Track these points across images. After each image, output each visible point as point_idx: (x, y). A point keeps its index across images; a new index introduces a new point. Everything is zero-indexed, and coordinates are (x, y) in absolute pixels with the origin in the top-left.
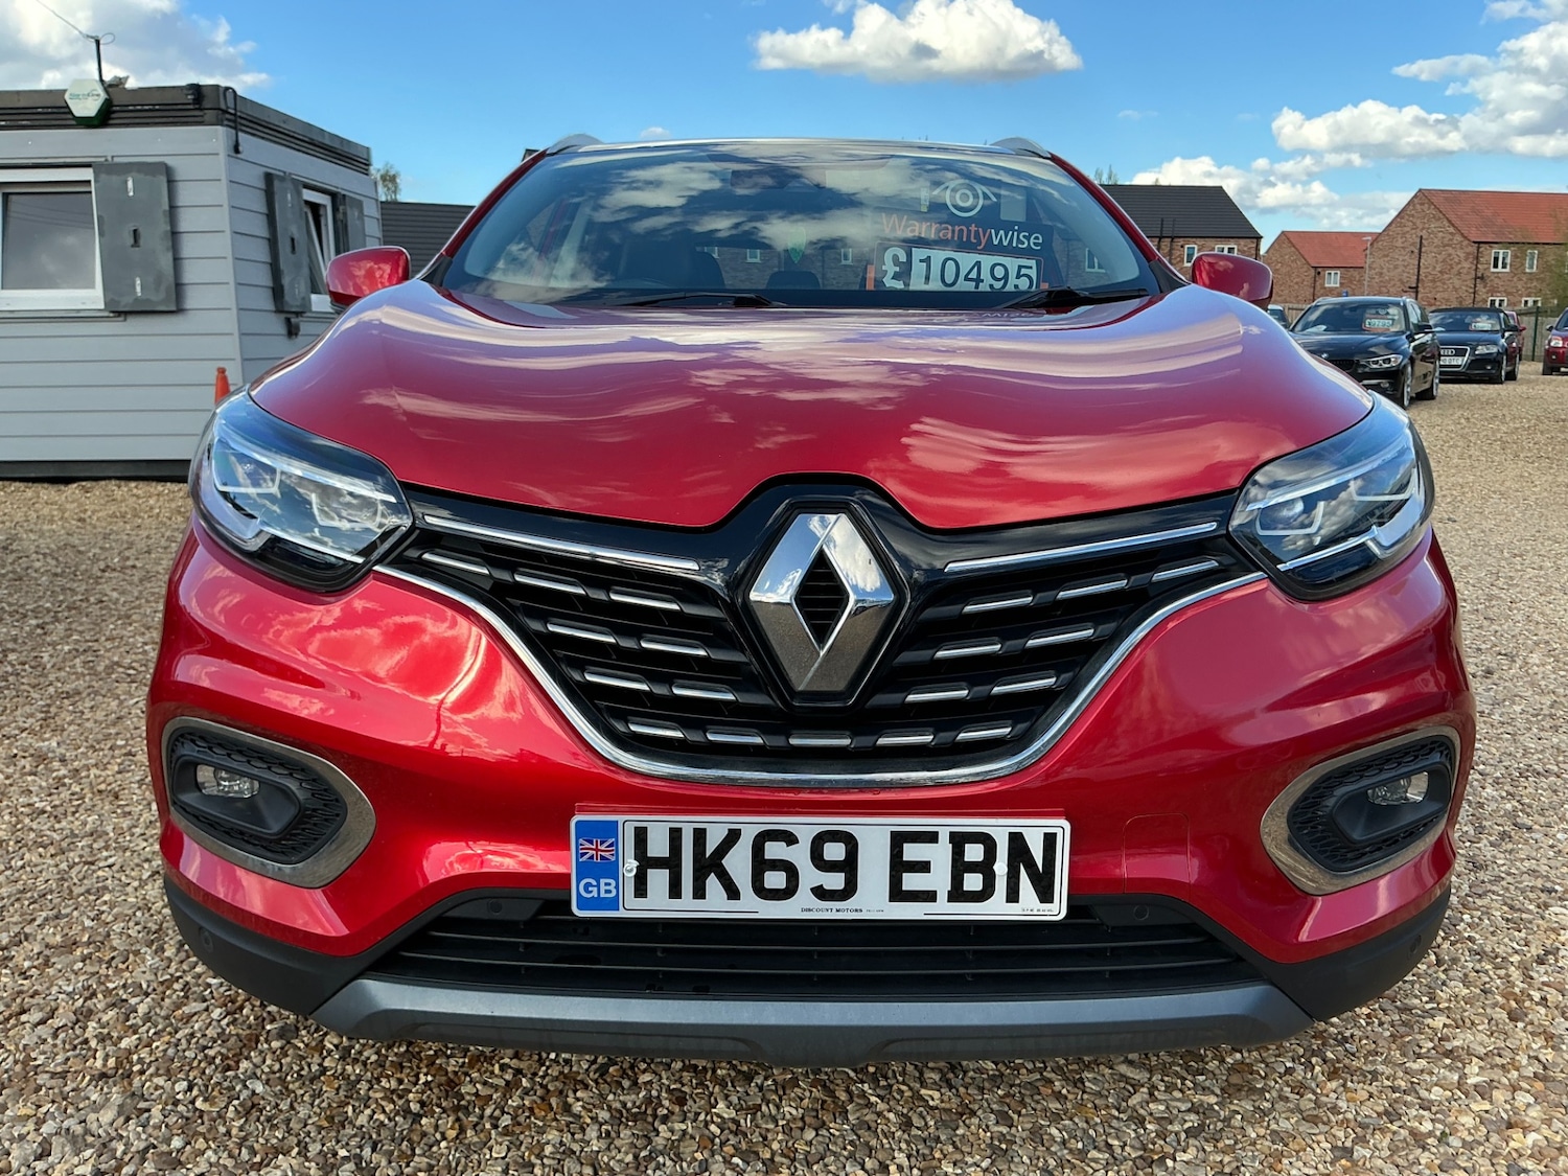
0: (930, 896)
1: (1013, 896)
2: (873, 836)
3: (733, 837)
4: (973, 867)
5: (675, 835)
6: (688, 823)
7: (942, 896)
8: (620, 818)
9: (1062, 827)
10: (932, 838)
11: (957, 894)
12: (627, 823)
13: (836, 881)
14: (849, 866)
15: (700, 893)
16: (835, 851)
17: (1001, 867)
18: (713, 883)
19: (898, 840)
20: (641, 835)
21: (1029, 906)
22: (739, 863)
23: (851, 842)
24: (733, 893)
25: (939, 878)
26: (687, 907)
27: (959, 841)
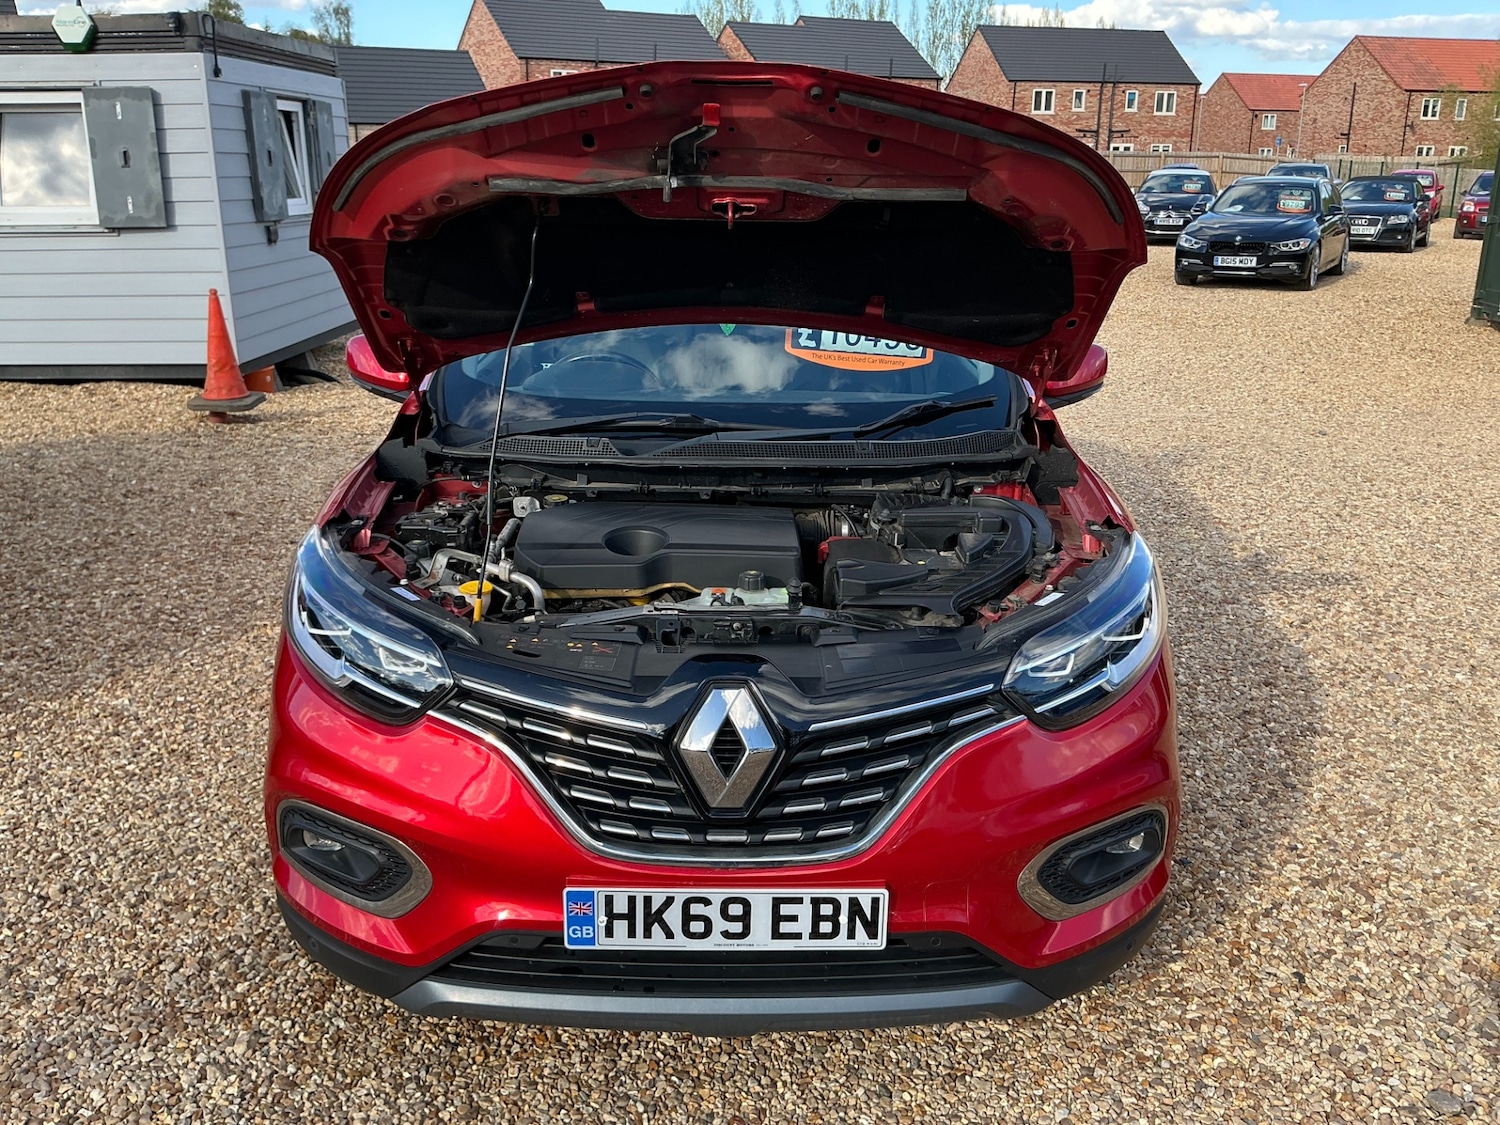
0: (798, 936)
1: (851, 935)
2: (761, 900)
3: (669, 901)
4: (826, 918)
5: (632, 900)
6: (640, 893)
7: (806, 936)
8: (595, 890)
9: (883, 894)
10: (799, 901)
11: (815, 934)
12: (600, 893)
13: (737, 927)
14: (745, 918)
15: (648, 934)
16: (736, 910)
17: (843, 919)
18: (656, 928)
19: (777, 903)
20: (609, 900)
21: (862, 941)
22: (674, 917)
23: (746, 904)
24: (670, 935)
25: (804, 925)
26: (640, 943)
27: (816, 903)
